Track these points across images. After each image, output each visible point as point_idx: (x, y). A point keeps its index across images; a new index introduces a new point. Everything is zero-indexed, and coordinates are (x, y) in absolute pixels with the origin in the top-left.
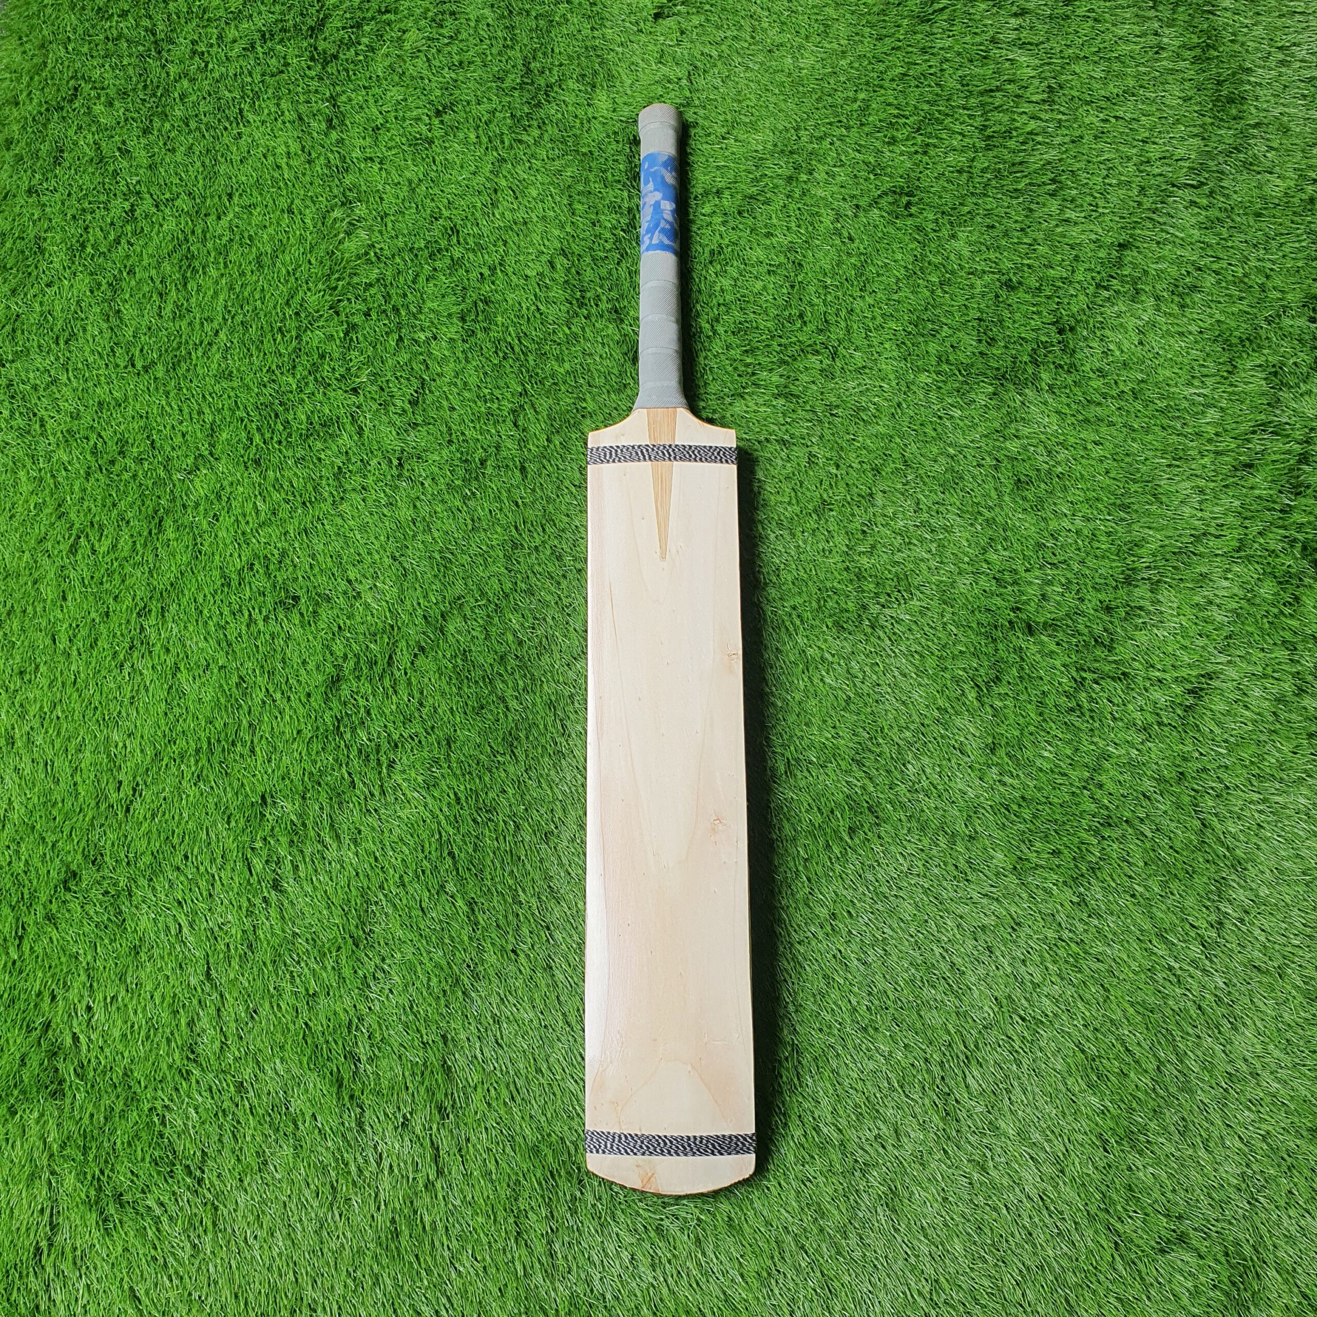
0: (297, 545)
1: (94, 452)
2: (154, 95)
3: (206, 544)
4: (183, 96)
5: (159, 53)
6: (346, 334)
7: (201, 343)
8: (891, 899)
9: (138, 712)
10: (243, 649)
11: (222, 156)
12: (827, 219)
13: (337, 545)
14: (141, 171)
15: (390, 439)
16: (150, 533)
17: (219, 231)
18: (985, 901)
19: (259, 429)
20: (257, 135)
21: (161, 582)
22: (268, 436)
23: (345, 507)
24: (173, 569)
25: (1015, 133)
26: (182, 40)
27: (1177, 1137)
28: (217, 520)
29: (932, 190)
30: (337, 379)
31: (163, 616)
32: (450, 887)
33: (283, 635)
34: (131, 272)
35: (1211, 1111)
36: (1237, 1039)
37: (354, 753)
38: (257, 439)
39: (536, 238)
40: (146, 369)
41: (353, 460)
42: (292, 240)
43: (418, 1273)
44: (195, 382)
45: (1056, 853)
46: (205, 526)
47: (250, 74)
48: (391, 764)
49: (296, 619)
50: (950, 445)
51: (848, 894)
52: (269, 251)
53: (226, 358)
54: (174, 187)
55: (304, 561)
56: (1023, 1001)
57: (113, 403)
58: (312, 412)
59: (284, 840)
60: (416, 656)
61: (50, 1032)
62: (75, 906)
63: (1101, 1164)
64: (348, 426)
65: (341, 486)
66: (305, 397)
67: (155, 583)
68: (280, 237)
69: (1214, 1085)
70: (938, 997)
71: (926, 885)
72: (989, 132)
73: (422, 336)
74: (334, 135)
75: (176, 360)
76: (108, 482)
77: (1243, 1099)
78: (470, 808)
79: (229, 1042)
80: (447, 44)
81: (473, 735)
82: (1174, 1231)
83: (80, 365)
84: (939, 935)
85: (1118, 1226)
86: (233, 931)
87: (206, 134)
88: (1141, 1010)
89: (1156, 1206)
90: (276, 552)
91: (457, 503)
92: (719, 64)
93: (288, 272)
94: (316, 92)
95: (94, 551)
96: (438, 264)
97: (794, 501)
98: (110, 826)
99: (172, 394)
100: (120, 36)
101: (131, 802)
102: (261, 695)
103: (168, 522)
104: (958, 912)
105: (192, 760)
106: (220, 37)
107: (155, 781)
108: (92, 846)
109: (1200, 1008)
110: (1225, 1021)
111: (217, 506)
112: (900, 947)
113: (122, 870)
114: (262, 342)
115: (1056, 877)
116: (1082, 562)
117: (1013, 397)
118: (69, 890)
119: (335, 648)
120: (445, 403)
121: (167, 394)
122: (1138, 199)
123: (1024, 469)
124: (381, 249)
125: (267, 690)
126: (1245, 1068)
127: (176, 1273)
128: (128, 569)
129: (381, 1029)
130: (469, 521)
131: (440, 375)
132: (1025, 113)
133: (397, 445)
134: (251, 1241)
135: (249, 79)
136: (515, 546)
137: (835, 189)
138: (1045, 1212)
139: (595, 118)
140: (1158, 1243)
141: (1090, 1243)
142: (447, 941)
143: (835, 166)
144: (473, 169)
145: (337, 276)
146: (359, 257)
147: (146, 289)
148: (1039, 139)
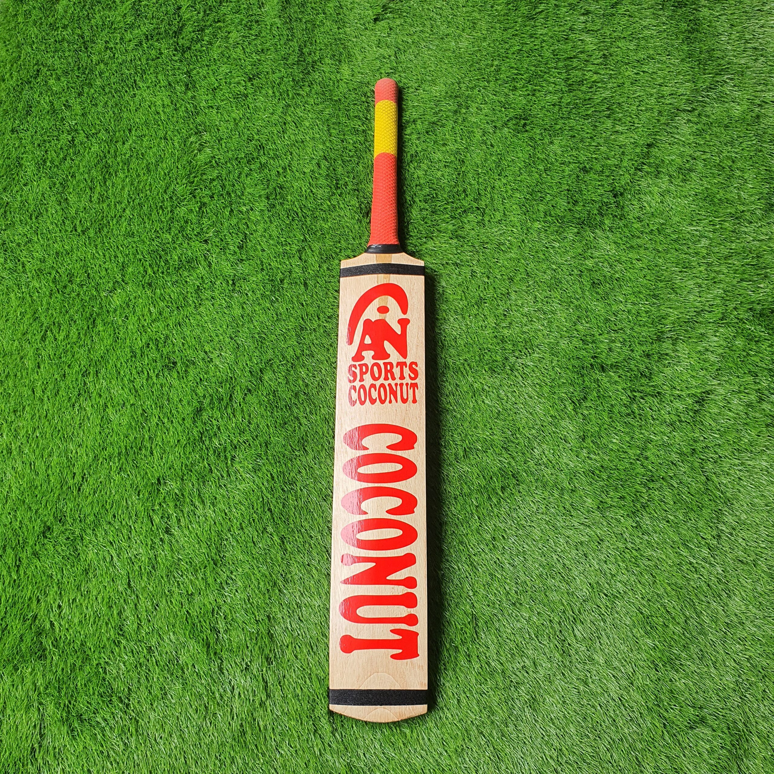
0: (174, 332)
1: (54, 281)
2: (84, 73)
3: (121, 333)
4: (101, 73)
5: (86, 49)
6: (200, 208)
7: (115, 216)
8: (527, 528)
9: (84, 432)
10: (144, 394)
11: (125, 107)
12: (478, 135)
13: (198, 331)
14: (78, 118)
15: (228, 270)
16: (88, 328)
17: (124, 151)
18: (582, 527)
19: (150, 265)
20: (145, 95)
21: (96, 356)
22: (156, 269)
23: (202, 309)
24: (102, 348)
25: (585, 82)
26: (99, 41)
27: (698, 661)
28: (127, 319)
29: (538, 116)
30: (195, 235)
31: (97, 376)
32: (270, 529)
33: (167, 385)
34: (73, 176)
35: (717, 645)
36: (731, 603)
37: (211, 452)
38: (150, 271)
39: (309, 150)
40: (83, 232)
41: (206, 282)
42: (167, 155)
43: (257, 755)
44: (112, 239)
45: (622, 498)
46: (120, 322)
47: (140, 59)
48: (233, 458)
49: (175, 375)
50: (553, 263)
51: (502, 526)
52: (154, 162)
53: (130, 225)
54: (97, 126)
55: (179, 341)
56: (606, 585)
57: (65, 252)
58: (181, 254)
59: (172, 504)
60: (246, 394)
61: (37, 621)
62: (50, 546)
63: (654, 678)
64: (202, 262)
65: (199, 297)
66: (177, 246)
67: (92, 357)
68: (160, 153)
69: (718, 630)
70: (556, 584)
71: (547, 519)
72: (570, 82)
73: (244, 209)
74: (190, 94)
75: (100, 226)
76: (63, 298)
77: (735, 638)
78: (280, 482)
79: (142, 624)
80: (254, 40)
81: (281, 439)
82: (698, 716)
83: (44, 231)
84: (556, 548)
85: (665, 714)
86: (143, 559)
87: (115, 95)
88: (675, 588)
89: (687, 702)
90: (162, 336)
91: (268, 305)
92: (413, 47)
93: (165, 174)
94: (179, 69)
95: (56, 339)
96: (252, 167)
97: (464, 299)
98: (69, 499)
99: (99, 246)
100: (63, 39)
101: (81, 485)
102: (156, 420)
103: (99, 321)
104: (566, 534)
105: (116, 459)
106: (121, 39)
107: (95, 473)
108: (59, 511)
109: (709, 585)
110: (724, 593)
111: (127, 311)
112: (533, 556)
113: (77, 524)
114: (151, 215)
115: (622, 512)
116: (632, 329)
117: (588, 234)
118: (46, 537)
119: (198, 391)
120: (259, 247)
121: (96, 246)
122: (657, 118)
123: (597, 276)
124: (219, 159)
125: (159, 417)
126: (736, 619)
127: (115, 760)
128: (76, 349)
129: (231, 613)
130: (274, 315)
131: (256, 231)
132: (591, 70)
133: (231, 272)
134: (158, 740)
135: (139, 63)
136: (302, 329)
137: (482, 117)
138: (622, 707)
139: (341, 80)
140: (688, 723)
141: (649, 725)
142: (269, 560)
143: (481, 104)
144: (271, 111)
145: (193, 175)
146: (206, 164)
147: (82, 186)
148: (599, 85)
